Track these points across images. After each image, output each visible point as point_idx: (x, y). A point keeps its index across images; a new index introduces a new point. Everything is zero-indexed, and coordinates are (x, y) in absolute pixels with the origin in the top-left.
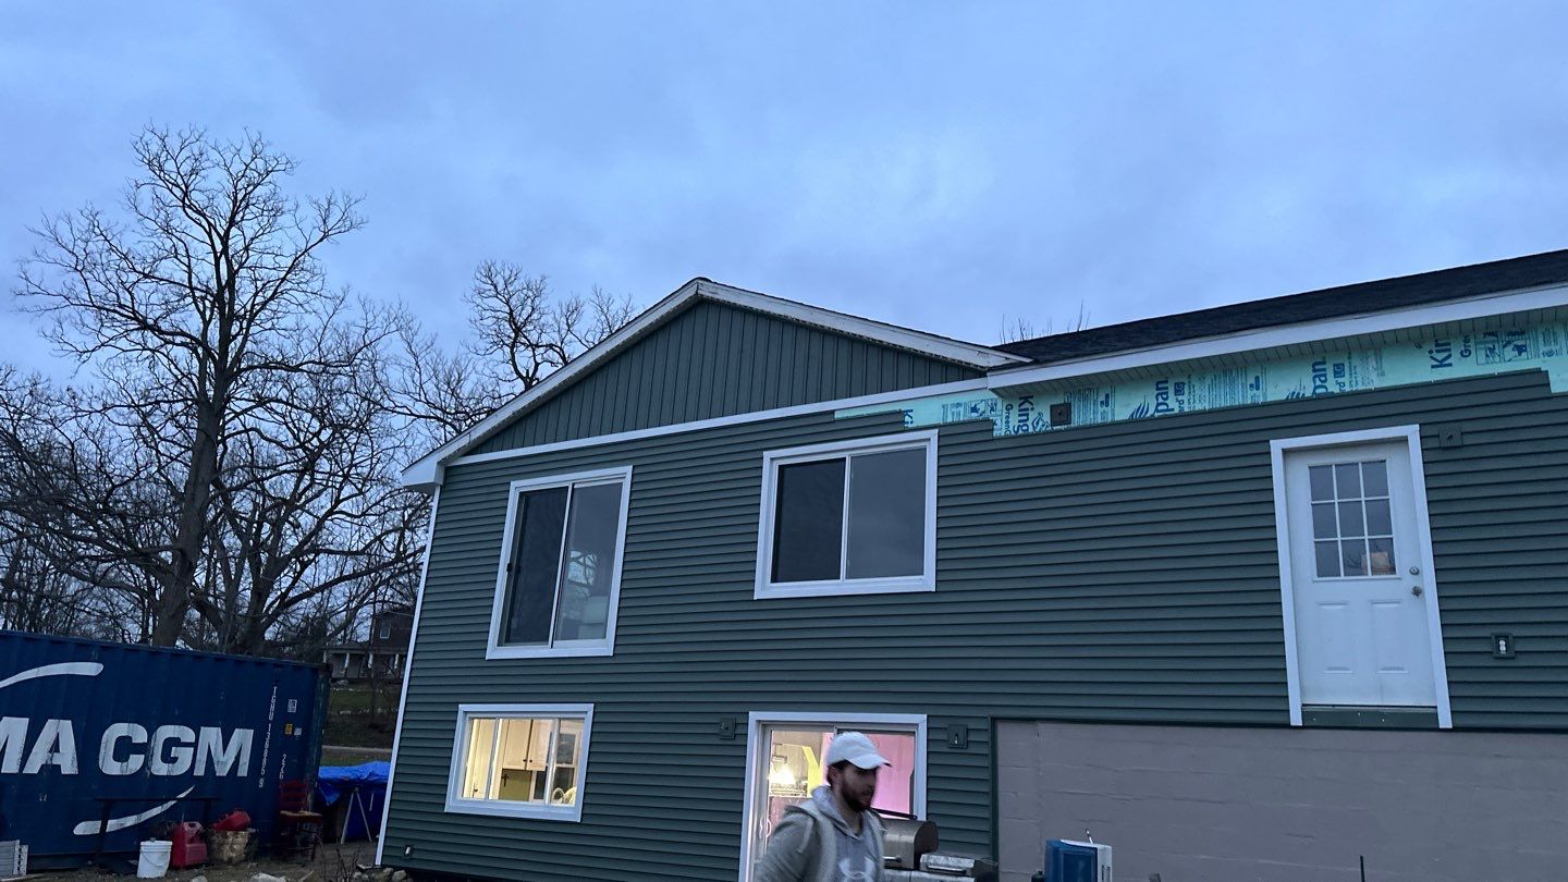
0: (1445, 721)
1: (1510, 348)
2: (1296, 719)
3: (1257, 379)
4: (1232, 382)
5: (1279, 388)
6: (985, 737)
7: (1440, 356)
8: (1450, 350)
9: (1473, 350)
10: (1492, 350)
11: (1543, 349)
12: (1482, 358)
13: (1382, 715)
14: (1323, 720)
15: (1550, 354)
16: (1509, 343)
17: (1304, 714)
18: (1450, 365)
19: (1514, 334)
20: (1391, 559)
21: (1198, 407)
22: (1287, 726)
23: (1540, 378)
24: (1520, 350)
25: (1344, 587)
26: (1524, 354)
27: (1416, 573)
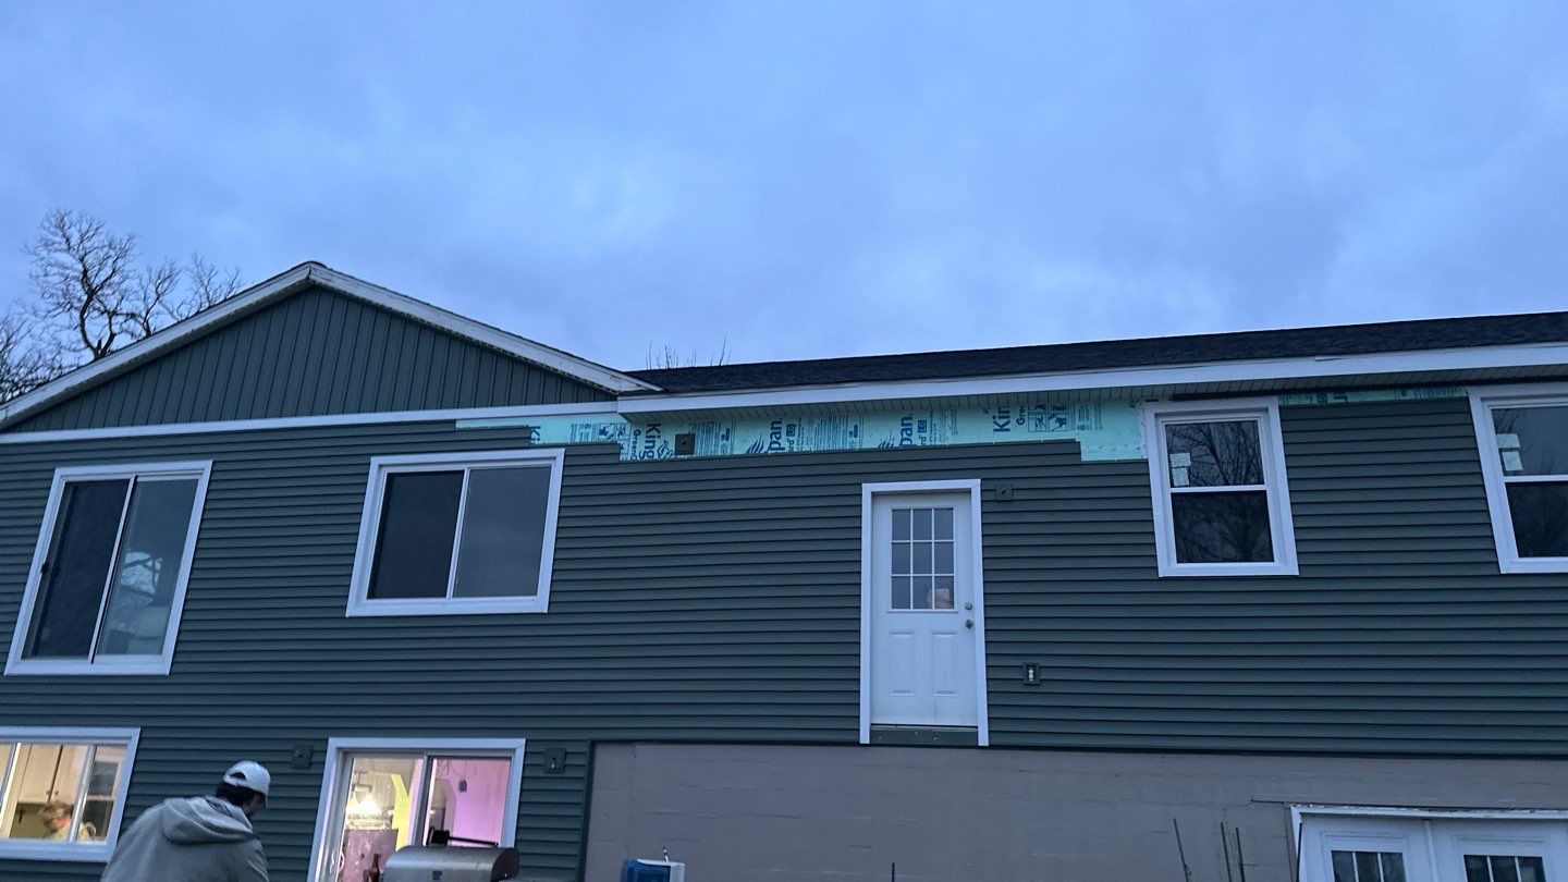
0: (983, 740)
1: (1054, 420)
2: (865, 738)
3: (856, 427)
4: (835, 428)
5: (876, 436)
6: (583, 761)
7: (1001, 422)
8: (1008, 417)
9: (1026, 418)
10: (1040, 420)
11: (1078, 423)
12: (1032, 427)
13: (933, 734)
14: (888, 738)
15: (1082, 428)
16: (1053, 416)
17: (873, 734)
18: (1008, 430)
19: (1058, 409)
20: (951, 595)
21: (806, 448)
22: (857, 744)
23: (1073, 447)
24: (1062, 422)
25: (912, 618)
26: (1064, 426)
27: (969, 608)
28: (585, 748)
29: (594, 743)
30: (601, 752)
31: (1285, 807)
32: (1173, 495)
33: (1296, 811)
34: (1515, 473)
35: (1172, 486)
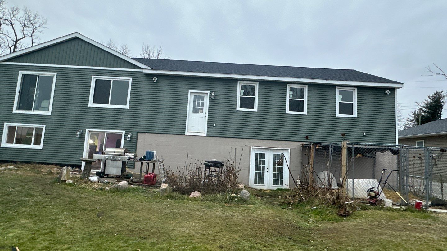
6: (136, 135)
20: (203, 111)
22: (185, 135)
25: (196, 115)
27: (206, 113)
28: (136, 133)
29: (138, 132)
30: (139, 134)
31: (250, 146)
32: (241, 97)
33: (251, 147)
34: (291, 98)
35: (241, 95)
